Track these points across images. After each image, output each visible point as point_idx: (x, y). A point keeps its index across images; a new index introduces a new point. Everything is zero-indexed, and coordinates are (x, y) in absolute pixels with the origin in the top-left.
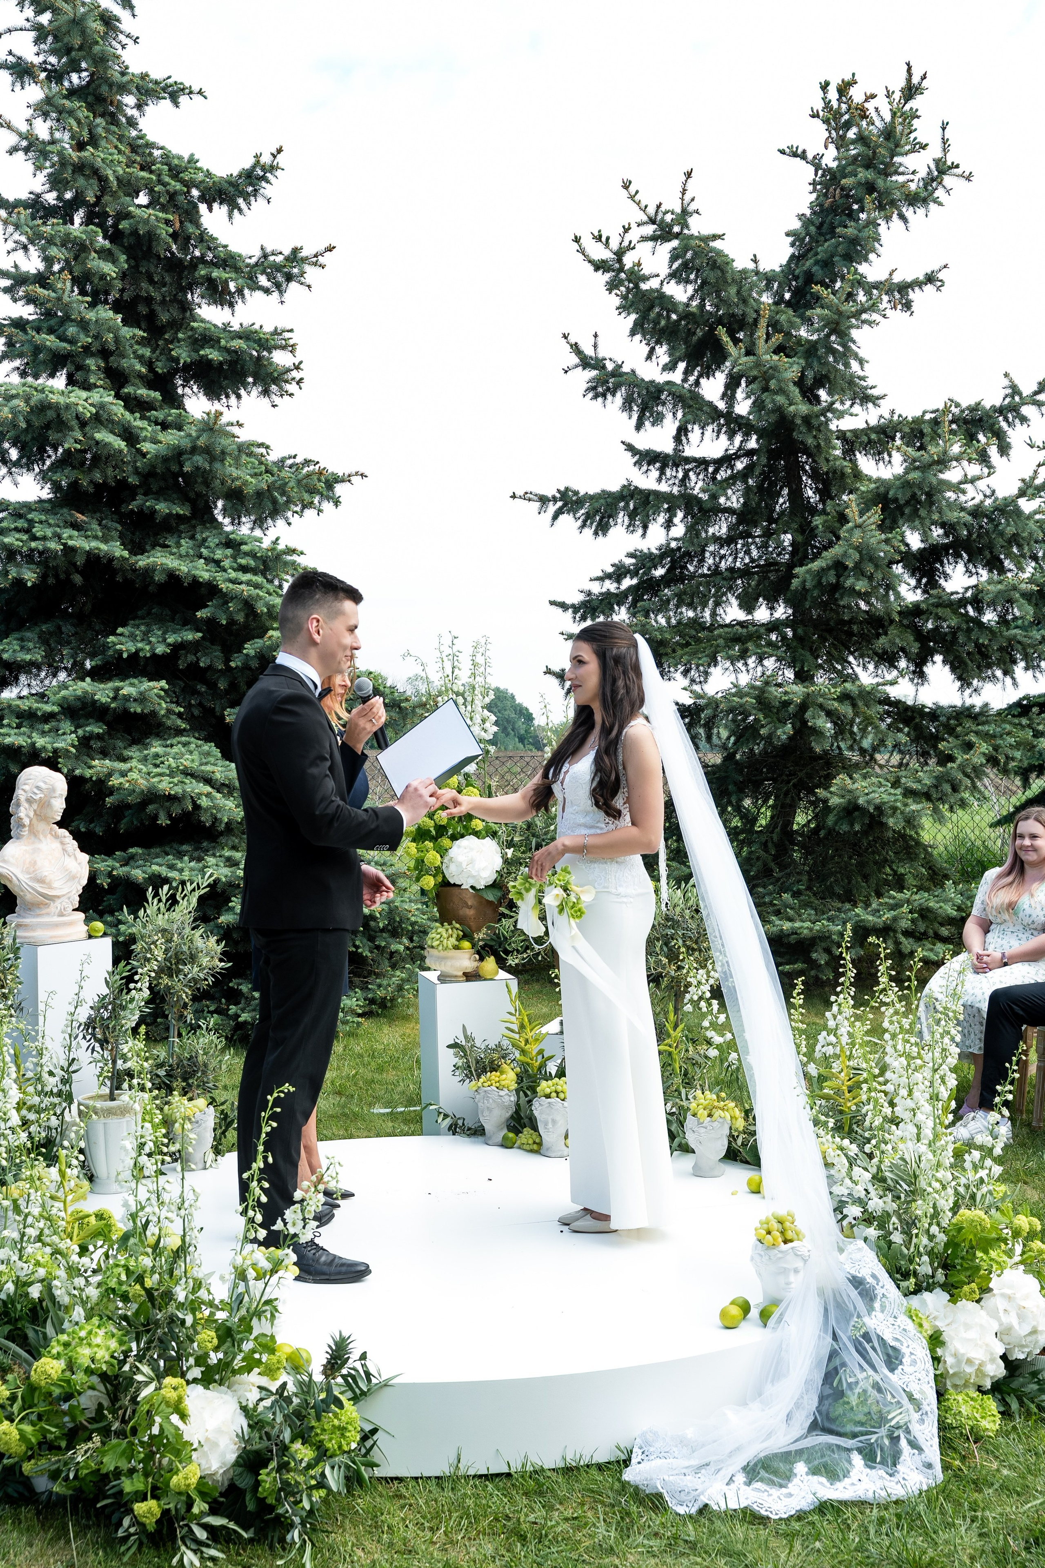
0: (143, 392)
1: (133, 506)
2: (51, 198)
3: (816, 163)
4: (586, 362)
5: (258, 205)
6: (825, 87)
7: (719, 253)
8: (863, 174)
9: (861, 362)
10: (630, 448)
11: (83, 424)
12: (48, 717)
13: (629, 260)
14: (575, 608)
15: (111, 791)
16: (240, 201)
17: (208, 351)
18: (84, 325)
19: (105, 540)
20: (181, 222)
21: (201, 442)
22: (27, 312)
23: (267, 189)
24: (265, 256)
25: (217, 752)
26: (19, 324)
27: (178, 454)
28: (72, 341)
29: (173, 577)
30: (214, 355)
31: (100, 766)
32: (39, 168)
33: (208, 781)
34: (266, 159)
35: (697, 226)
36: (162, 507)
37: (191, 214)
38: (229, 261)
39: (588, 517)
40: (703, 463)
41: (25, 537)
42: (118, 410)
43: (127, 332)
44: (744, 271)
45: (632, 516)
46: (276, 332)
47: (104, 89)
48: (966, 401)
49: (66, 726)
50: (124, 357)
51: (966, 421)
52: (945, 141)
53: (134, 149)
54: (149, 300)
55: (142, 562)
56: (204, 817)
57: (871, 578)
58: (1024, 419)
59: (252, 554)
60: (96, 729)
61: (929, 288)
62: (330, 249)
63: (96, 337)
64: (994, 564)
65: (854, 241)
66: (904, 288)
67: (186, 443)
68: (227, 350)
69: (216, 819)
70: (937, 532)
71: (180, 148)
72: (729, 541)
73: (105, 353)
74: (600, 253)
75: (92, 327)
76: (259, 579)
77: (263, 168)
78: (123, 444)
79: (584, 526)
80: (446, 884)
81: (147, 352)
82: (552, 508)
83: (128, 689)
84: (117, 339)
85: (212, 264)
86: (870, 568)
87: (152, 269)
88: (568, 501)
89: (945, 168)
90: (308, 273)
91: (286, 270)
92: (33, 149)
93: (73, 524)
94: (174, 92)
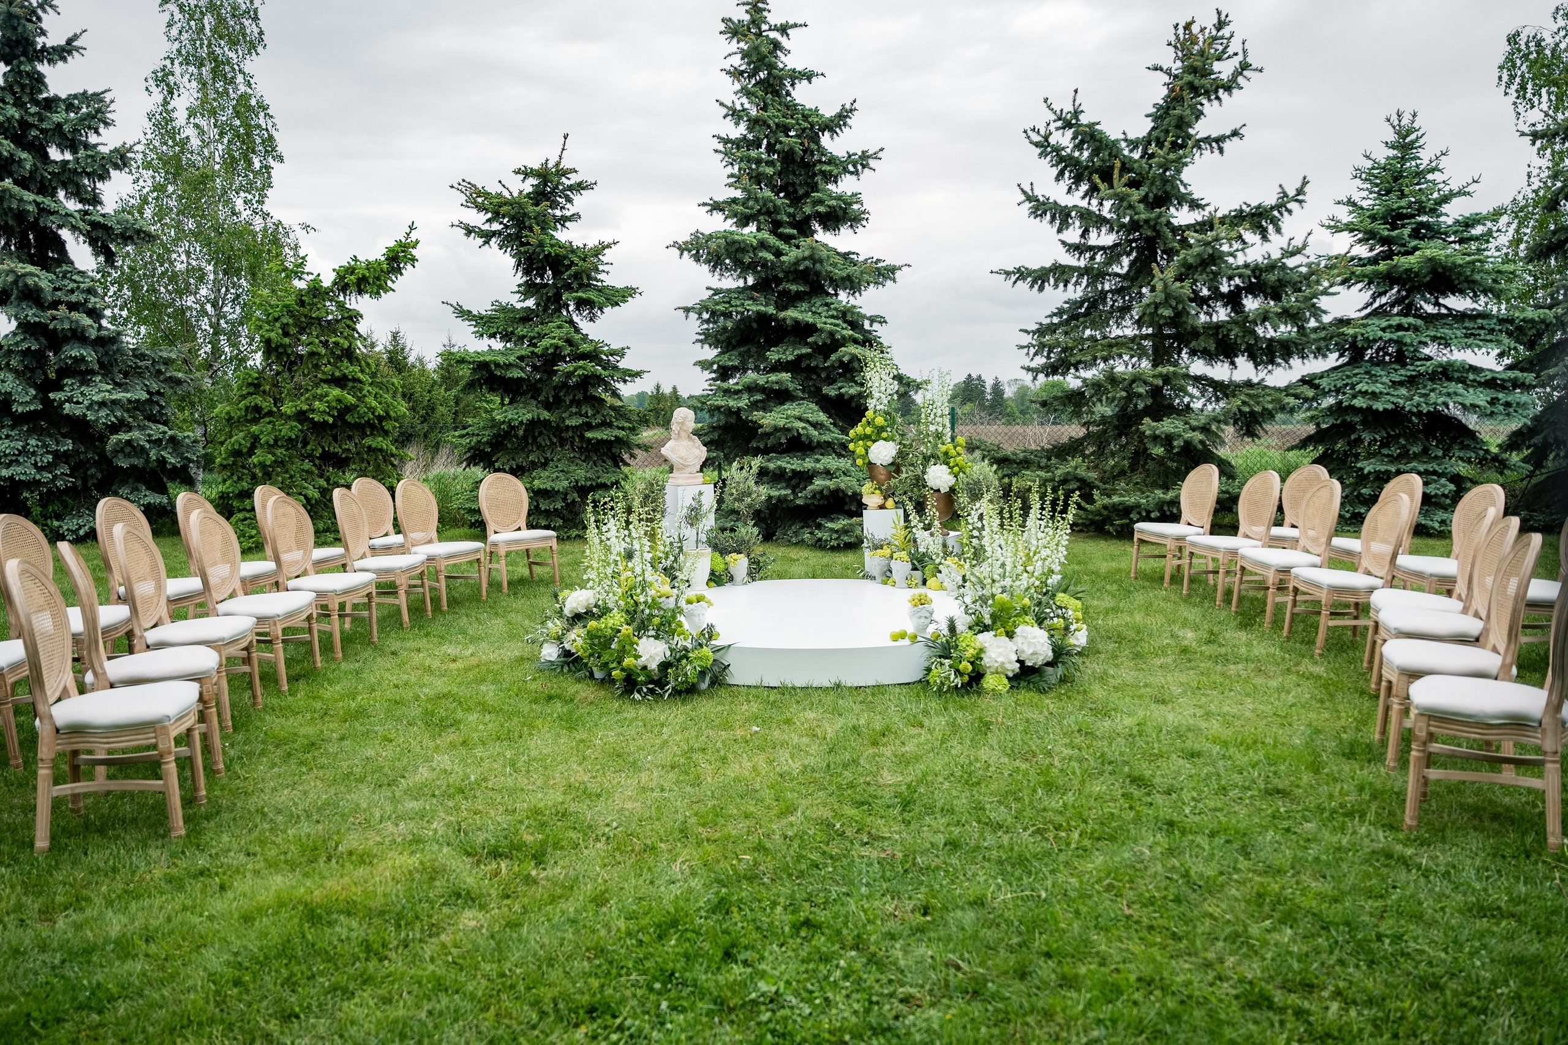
0: (789, 231)
1: (780, 288)
2: (750, 136)
3: (1168, 72)
4: (1029, 198)
5: (846, 130)
6: (1176, 27)
7: (1101, 132)
8: (1188, 78)
9: (1185, 186)
10: (1064, 243)
11: (755, 249)
12: (737, 392)
13: (1052, 140)
14: (1034, 333)
15: (761, 426)
16: (838, 129)
17: (817, 206)
18: (756, 200)
19: (766, 305)
20: (809, 143)
21: (807, 253)
22: (738, 194)
23: (850, 122)
24: (852, 155)
25: (816, 408)
26: (734, 201)
27: (798, 262)
29: (797, 322)
30: (821, 209)
31: (757, 415)
32: (737, 124)
33: (808, 422)
34: (848, 107)
35: (1084, 119)
36: (794, 288)
37: (816, 139)
38: (832, 161)
39: (1034, 282)
40: (1103, 248)
42: (772, 240)
43: (779, 201)
44: (1117, 141)
45: (1056, 281)
46: (854, 195)
47: (771, 81)
48: (1254, 204)
49: (746, 396)
50: (779, 214)
51: (1253, 215)
52: (1245, 52)
53: (788, 107)
54: (794, 184)
55: (782, 315)
56: (803, 439)
57: (1174, 309)
58: (1290, 212)
59: (836, 309)
60: (759, 397)
61: (1235, 139)
62: (882, 150)
63: (765, 205)
64: (1277, 297)
65: (1181, 118)
66: (1220, 140)
67: (800, 255)
68: (829, 206)
69: (811, 441)
70: (1237, 281)
71: (812, 105)
72: (1119, 291)
73: (769, 213)
74: (1036, 138)
75: (761, 200)
76: (839, 322)
77: (847, 111)
78: (772, 257)
79: (1032, 287)
80: (870, 463)
81: (792, 210)
82: (1013, 278)
83: (773, 377)
84: (775, 206)
85: (824, 163)
86: (1174, 303)
87: (796, 168)
88: (1022, 274)
89: (1245, 66)
90: (872, 163)
91: (861, 162)
92: (735, 114)
93: (752, 298)
94: (809, 76)
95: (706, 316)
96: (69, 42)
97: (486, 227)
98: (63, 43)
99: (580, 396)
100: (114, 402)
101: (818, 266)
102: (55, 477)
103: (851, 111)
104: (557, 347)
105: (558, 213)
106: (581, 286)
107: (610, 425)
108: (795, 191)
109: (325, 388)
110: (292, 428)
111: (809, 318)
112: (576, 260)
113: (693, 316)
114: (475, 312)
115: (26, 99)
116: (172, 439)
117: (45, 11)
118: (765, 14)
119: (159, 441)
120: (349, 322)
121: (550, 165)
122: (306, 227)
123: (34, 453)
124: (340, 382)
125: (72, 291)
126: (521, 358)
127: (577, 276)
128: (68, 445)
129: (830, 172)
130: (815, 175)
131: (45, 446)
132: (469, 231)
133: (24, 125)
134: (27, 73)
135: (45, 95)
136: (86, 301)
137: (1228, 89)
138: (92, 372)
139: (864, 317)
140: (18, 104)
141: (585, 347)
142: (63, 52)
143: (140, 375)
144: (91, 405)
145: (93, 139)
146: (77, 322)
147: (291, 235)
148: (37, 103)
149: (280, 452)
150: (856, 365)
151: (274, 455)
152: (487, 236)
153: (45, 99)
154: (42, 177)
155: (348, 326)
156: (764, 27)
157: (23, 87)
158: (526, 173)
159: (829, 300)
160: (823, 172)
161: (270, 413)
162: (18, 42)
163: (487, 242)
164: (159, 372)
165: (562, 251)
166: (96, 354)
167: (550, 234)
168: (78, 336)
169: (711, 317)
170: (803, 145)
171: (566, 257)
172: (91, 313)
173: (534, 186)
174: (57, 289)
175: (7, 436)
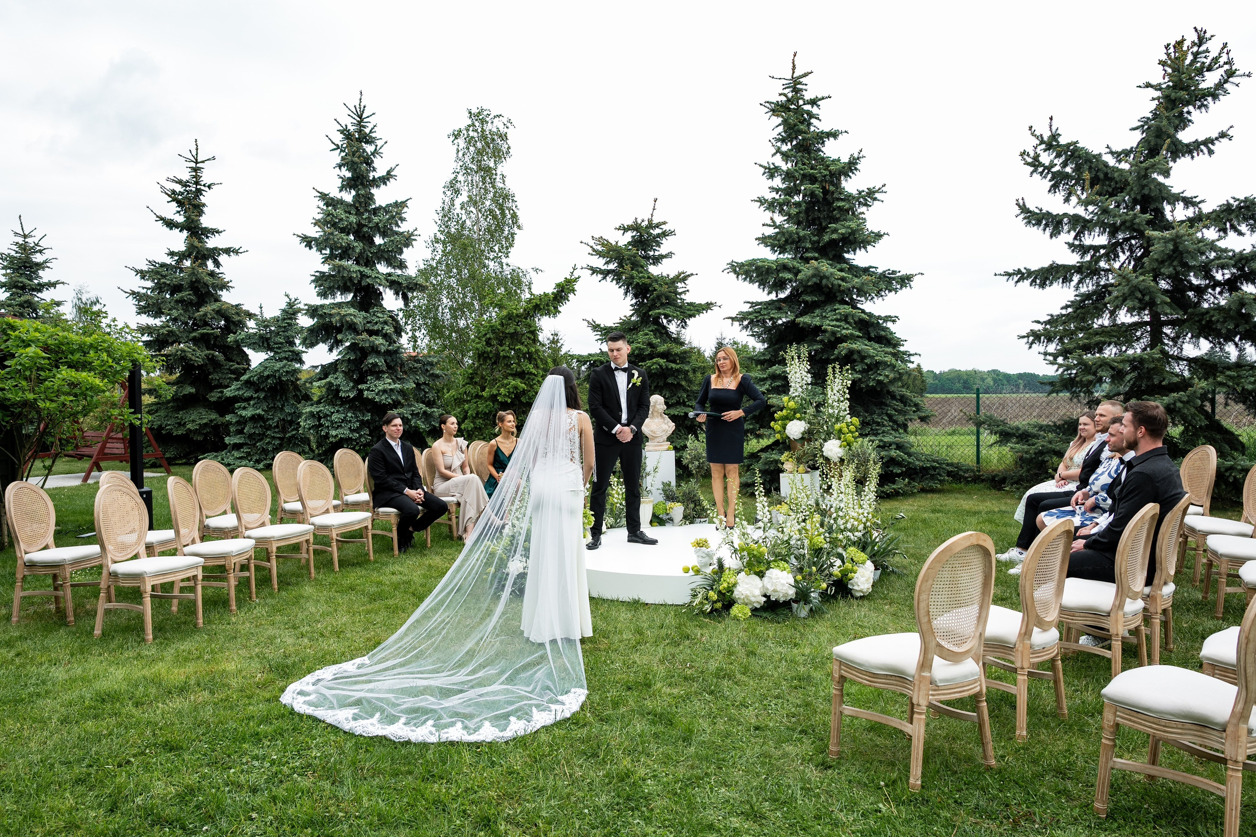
0: (811, 255)
1: (801, 299)
3: (1158, 87)
4: (1023, 210)
5: (856, 173)
6: (1168, 46)
7: (1083, 149)
11: (778, 271)
13: (1042, 160)
16: (850, 174)
20: (829, 186)
23: (857, 167)
24: (860, 193)
27: (808, 279)
28: (779, 239)
29: (808, 325)
30: (835, 236)
34: (856, 156)
35: (1063, 141)
38: (849, 198)
39: (1036, 280)
41: (757, 314)
48: (1242, 197)
51: (1242, 208)
53: (817, 160)
54: (819, 218)
55: (798, 320)
59: (840, 313)
63: (791, 237)
66: (1208, 142)
71: (834, 156)
73: (795, 242)
75: (785, 232)
76: (842, 324)
77: (854, 159)
78: (792, 276)
79: (1033, 285)
81: (815, 238)
82: (1015, 278)
84: (799, 237)
85: (842, 200)
88: (1022, 275)
89: (1231, 74)
90: (877, 195)
91: (869, 196)
92: (771, 172)
93: (779, 309)
94: (834, 135)
95: (746, 323)
96: (389, 173)
97: (605, 267)
98: (385, 174)
99: (661, 384)
100: (391, 390)
101: (824, 282)
102: (361, 436)
103: (858, 158)
104: (640, 349)
105: (651, 253)
106: (662, 304)
107: (684, 404)
108: (821, 224)
109: (510, 378)
110: (487, 406)
111: (817, 321)
112: (657, 286)
113: (736, 324)
114: (602, 326)
115: (362, 210)
116: (425, 412)
117: (374, 157)
118: (804, 93)
119: (418, 413)
120: (529, 335)
121: (639, 222)
122: (536, 270)
123: (350, 421)
124: (522, 375)
125: (376, 323)
127: (659, 297)
128: (368, 417)
129: (844, 206)
130: (834, 210)
131: (357, 417)
132: (594, 271)
133: (360, 225)
134: (363, 195)
135: (373, 207)
136: (383, 329)
137: (1215, 97)
138: (383, 372)
139: (879, 317)
140: (359, 213)
141: (662, 348)
142: (384, 180)
143: (415, 373)
144: (379, 391)
145: (396, 229)
146: (373, 342)
147: (528, 276)
148: (369, 211)
149: (479, 421)
150: (855, 356)
151: (474, 423)
152: (605, 273)
153: (374, 209)
155: (529, 338)
156: (801, 102)
157: (360, 203)
158: (625, 229)
159: (837, 306)
160: (840, 208)
161: (478, 396)
162: (358, 177)
163: (604, 278)
164: (427, 370)
165: (648, 281)
166: (385, 361)
167: (640, 269)
168: (375, 350)
169: (749, 323)
170: (824, 188)
171: (651, 285)
172: (386, 336)
173: (633, 237)
174: (368, 322)
175: (338, 411)
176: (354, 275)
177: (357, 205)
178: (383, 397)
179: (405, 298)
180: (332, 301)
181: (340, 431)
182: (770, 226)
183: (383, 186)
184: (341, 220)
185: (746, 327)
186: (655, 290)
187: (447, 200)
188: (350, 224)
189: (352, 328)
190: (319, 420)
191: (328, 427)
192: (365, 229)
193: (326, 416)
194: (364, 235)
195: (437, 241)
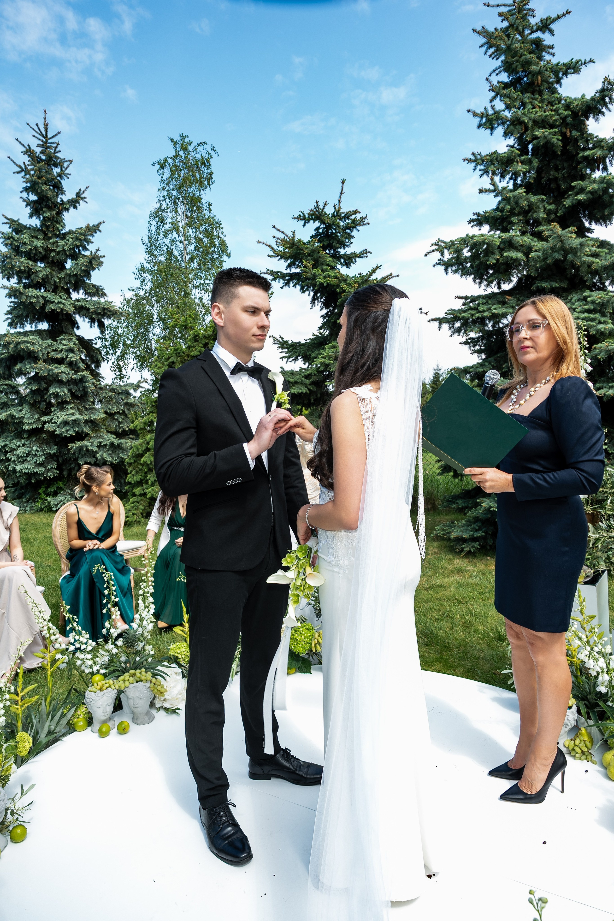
1: (534, 287)
2: (517, 146)
11: (501, 250)
16: (602, 108)
17: (579, 196)
20: (571, 132)
28: (502, 211)
30: (581, 197)
36: (545, 285)
37: (579, 126)
38: (598, 144)
41: (473, 312)
43: (534, 199)
50: (535, 212)
53: (551, 102)
54: (556, 179)
68: (590, 192)
75: (512, 200)
81: (552, 207)
84: (530, 204)
85: (590, 148)
87: (558, 163)
92: (489, 121)
93: (503, 303)
94: (575, 66)
95: (458, 325)
96: (78, 195)
97: (288, 271)
98: (75, 197)
100: (76, 421)
102: (48, 470)
105: (342, 251)
108: (559, 186)
113: (445, 326)
115: (50, 235)
117: (62, 179)
121: (322, 209)
123: (35, 456)
126: (307, 377)
128: (54, 450)
130: (579, 163)
131: (43, 451)
132: (275, 276)
133: (48, 251)
134: (50, 218)
135: (63, 231)
136: (67, 357)
138: (68, 403)
140: (46, 238)
142: (74, 203)
144: (61, 423)
145: (83, 252)
148: (57, 236)
152: (288, 278)
153: (65, 234)
154: (55, 282)
156: (527, 30)
157: (47, 227)
158: (305, 219)
159: (587, 293)
163: (287, 284)
165: (335, 282)
166: (70, 391)
167: (325, 267)
168: (56, 380)
169: (463, 325)
170: (563, 135)
171: (338, 286)
172: (72, 365)
173: (318, 229)
174: (53, 351)
175: (24, 445)
176: (34, 300)
177: (44, 229)
178: (63, 430)
179: (101, 326)
180: (21, 330)
181: (26, 465)
182: (489, 191)
183: (72, 209)
184: (25, 244)
185: (459, 331)
186: (344, 291)
187: (153, 229)
188: (36, 248)
189: (32, 357)
190: (6, 456)
191: (14, 461)
192: (53, 254)
193: (12, 450)
194: (52, 261)
195: (143, 269)
